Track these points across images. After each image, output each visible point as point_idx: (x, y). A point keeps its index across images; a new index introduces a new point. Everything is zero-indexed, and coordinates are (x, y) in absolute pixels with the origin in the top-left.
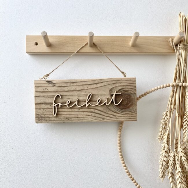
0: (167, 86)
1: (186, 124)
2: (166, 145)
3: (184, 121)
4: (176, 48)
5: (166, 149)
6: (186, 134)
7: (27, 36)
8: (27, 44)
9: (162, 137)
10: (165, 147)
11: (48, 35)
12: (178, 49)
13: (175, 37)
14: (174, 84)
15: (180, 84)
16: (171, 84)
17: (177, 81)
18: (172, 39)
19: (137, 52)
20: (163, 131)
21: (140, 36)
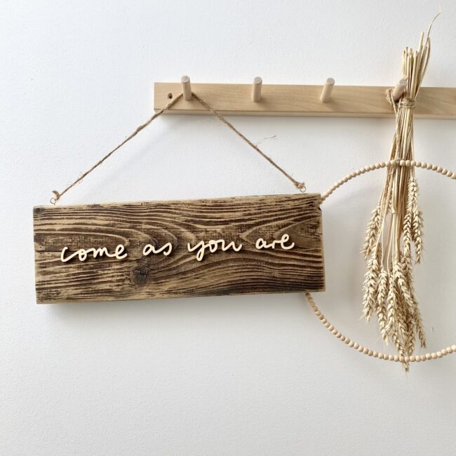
0: (379, 167)
1: (408, 227)
2: (375, 262)
3: (405, 223)
4: (397, 106)
5: (374, 267)
6: (407, 242)
7: (155, 84)
8: (155, 96)
9: (370, 251)
10: (372, 264)
11: (192, 82)
12: (399, 106)
13: (394, 87)
14: (392, 162)
15: (402, 162)
16: (387, 163)
17: (397, 157)
18: (390, 91)
19: (332, 110)
20: (370, 241)
21: (335, 84)
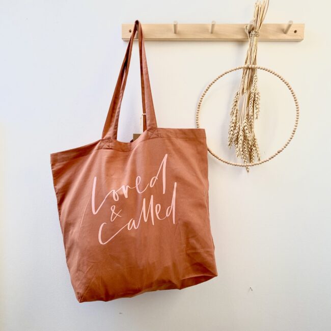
0: (239, 68)
3: (251, 98)
7: (122, 25)
8: (122, 31)
9: (233, 113)
10: (233, 120)
12: (251, 35)
15: (250, 66)
16: (243, 67)
18: (246, 27)
